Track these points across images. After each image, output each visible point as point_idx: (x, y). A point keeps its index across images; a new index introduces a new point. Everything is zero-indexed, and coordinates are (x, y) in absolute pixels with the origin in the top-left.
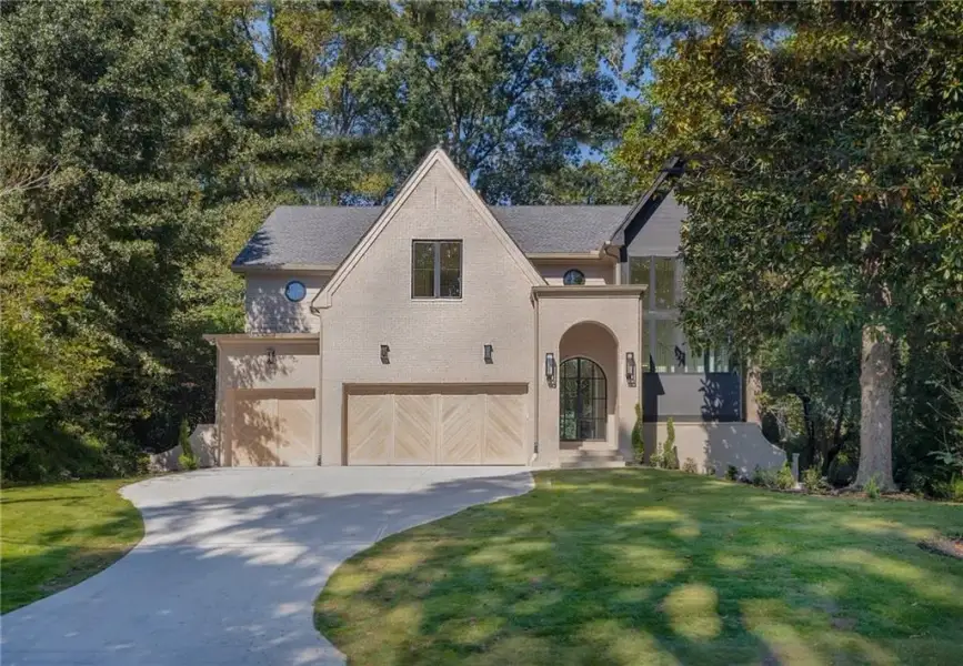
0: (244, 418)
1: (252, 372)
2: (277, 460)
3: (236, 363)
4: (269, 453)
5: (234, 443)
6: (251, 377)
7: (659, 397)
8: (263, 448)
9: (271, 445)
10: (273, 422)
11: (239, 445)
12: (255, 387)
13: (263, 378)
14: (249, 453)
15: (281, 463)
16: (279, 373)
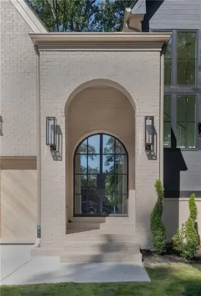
7: (182, 173)
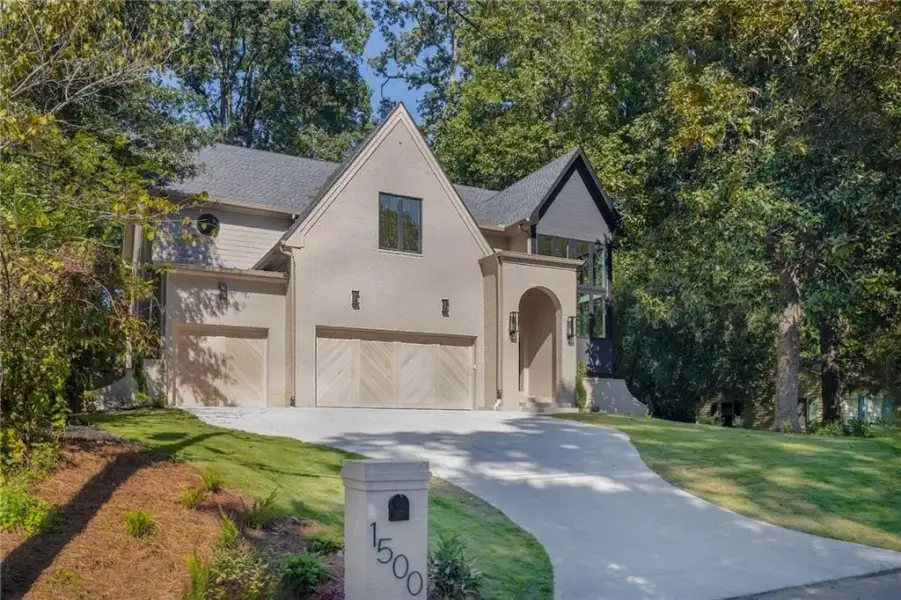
0: (188, 354)
1: (201, 306)
2: (225, 400)
3: (184, 295)
4: (216, 391)
5: (178, 380)
6: (200, 310)
8: (209, 386)
9: (218, 383)
10: (220, 358)
11: (182, 383)
12: (205, 323)
13: (213, 313)
14: (195, 392)
15: (229, 402)
16: (231, 309)
